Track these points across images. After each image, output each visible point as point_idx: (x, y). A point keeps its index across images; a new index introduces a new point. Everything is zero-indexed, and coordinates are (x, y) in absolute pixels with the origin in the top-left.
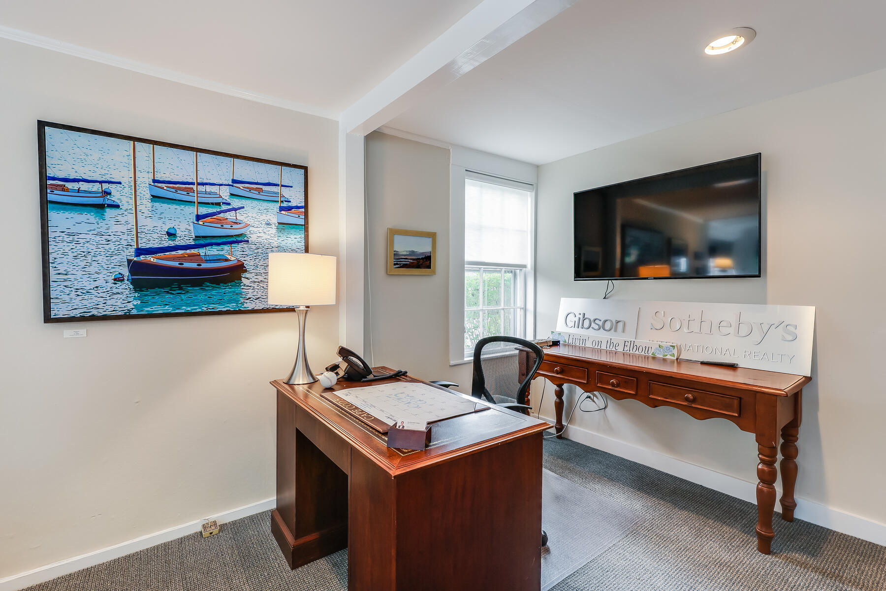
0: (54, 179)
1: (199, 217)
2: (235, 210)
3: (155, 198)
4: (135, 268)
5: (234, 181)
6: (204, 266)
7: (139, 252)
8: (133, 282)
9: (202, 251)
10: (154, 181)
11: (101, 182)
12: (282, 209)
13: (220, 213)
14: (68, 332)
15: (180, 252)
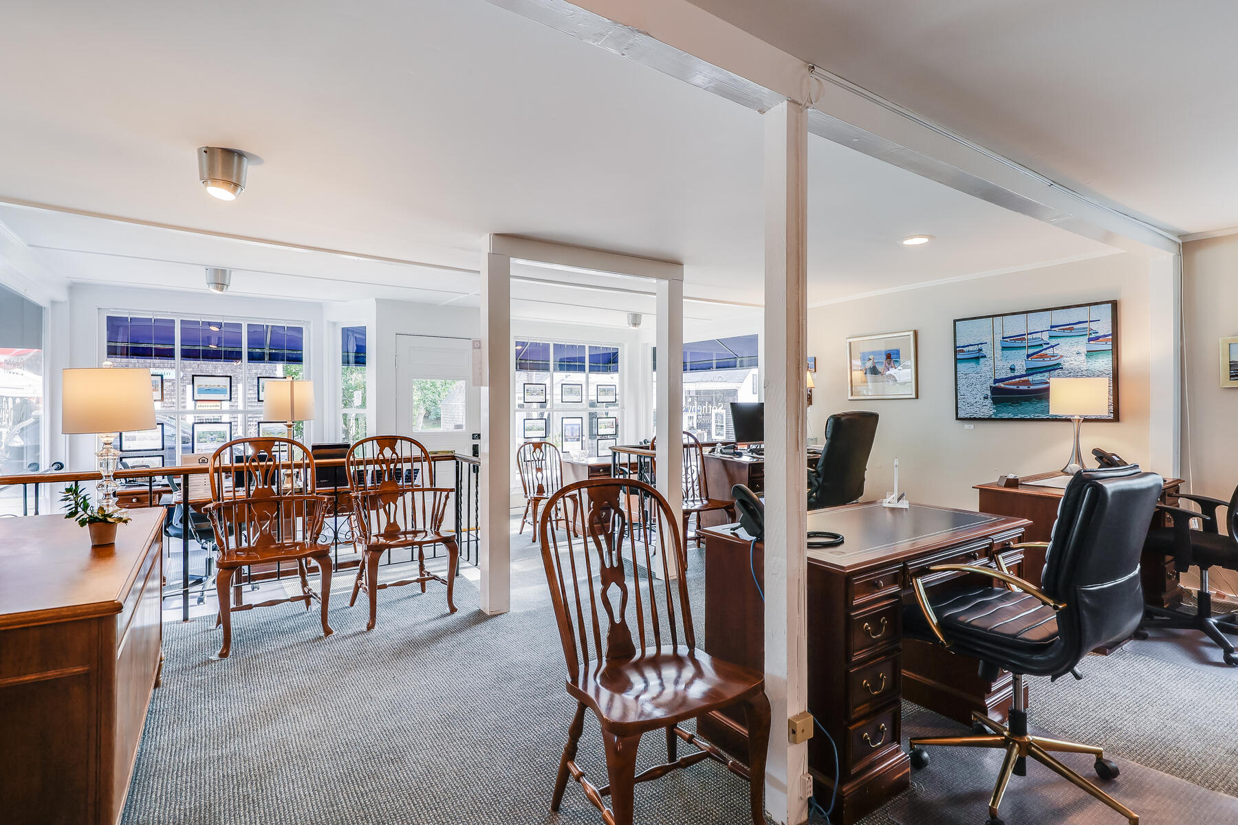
0: (959, 347)
1: (1028, 356)
2: (1053, 347)
3: (1004, 348)
4: (994, 390)
5: (1052, 327)
6: (1032, 387)
7: (996, 381)
8: (993, 399)
9: (1030, 378)
10: (1003, 338)
11: (978, 345)
12: (1090, 340)
13: (1042, 351)
14: (969, 426)
15: (1017, 380)
